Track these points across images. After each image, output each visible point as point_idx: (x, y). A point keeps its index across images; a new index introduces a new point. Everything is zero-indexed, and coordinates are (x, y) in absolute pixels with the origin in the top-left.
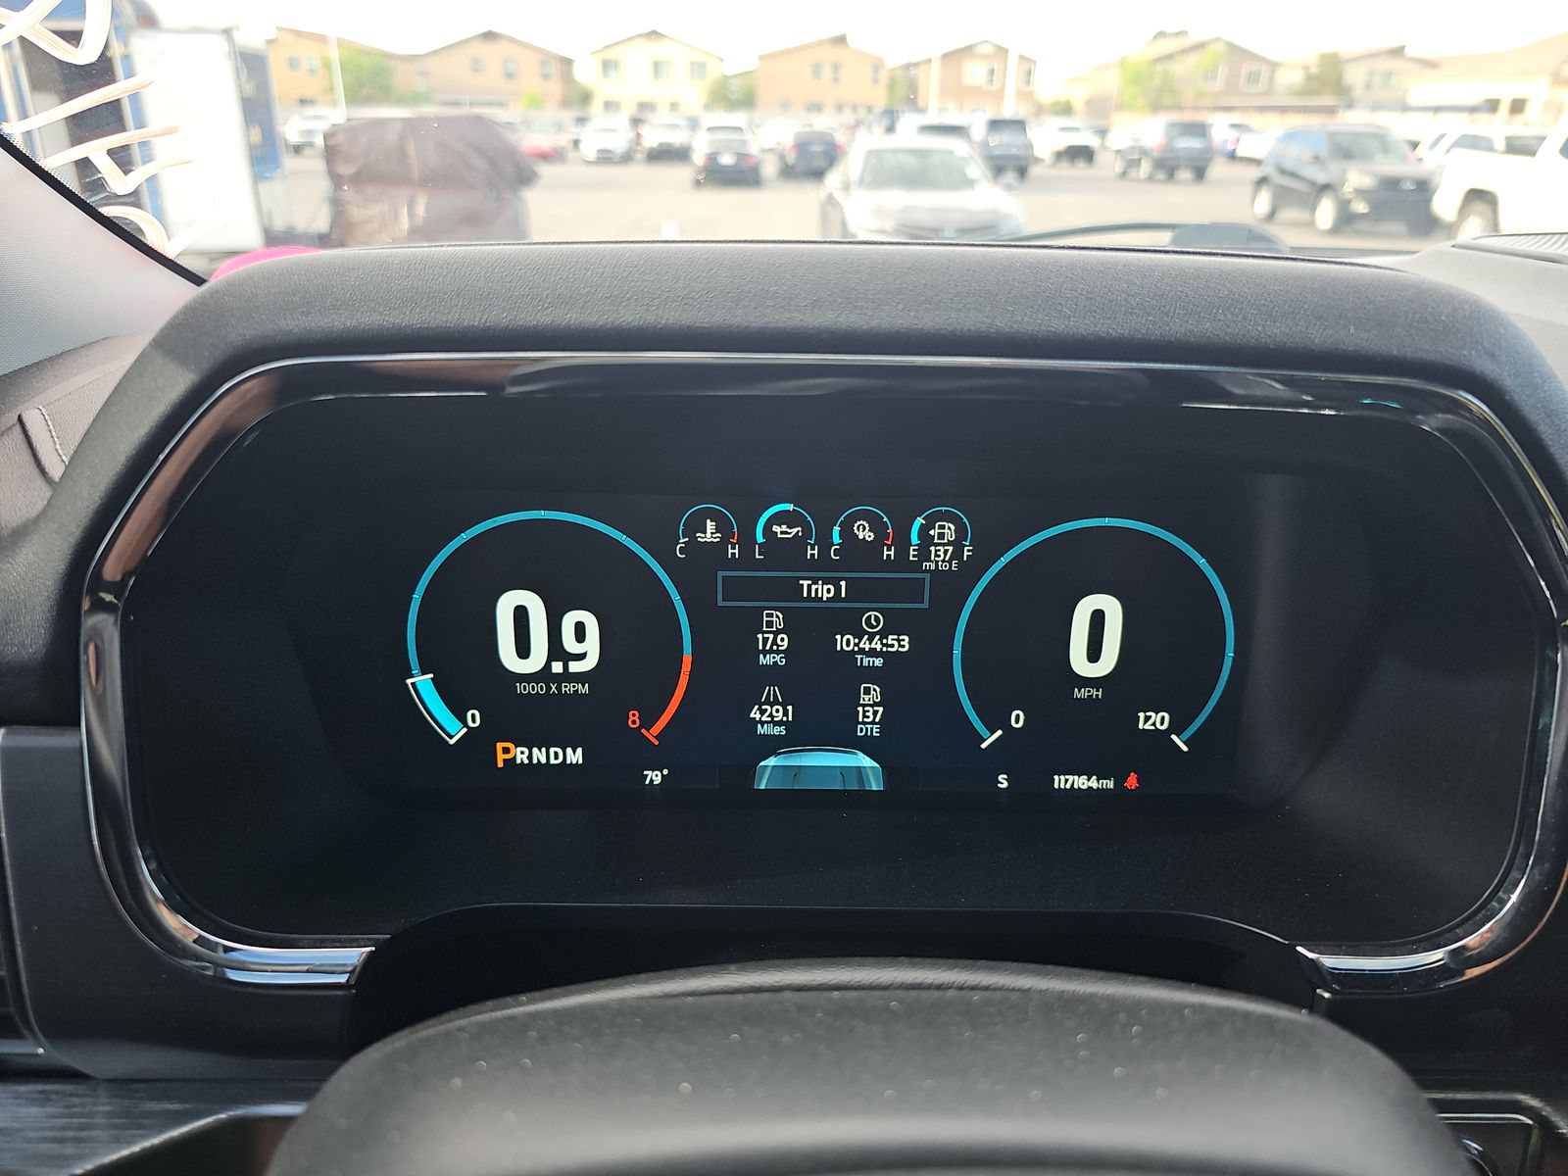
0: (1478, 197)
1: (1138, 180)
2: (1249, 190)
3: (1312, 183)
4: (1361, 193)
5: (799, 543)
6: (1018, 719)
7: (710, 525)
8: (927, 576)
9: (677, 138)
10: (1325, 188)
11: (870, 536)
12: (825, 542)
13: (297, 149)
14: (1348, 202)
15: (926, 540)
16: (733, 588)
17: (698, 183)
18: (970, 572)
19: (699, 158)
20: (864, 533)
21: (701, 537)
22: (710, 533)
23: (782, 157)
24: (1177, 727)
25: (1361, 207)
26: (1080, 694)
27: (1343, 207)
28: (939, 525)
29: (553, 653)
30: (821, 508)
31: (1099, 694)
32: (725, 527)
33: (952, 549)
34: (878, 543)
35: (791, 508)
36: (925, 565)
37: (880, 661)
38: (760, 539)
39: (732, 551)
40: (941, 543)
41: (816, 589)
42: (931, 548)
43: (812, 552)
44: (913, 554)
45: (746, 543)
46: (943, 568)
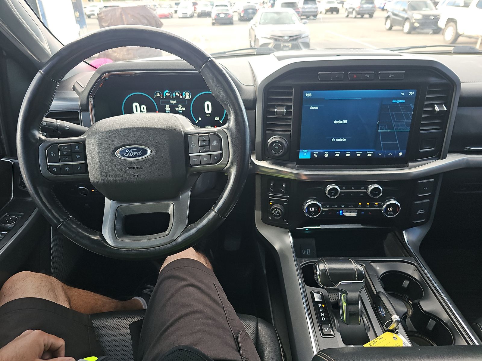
0: (451, 21)
1: (352, 18)
2: (384, 20)
3: (403, 17)
4: (417, 20)
5: (170, 96)
6: (200, 119)
7: (158, 94)
8: (186, 100)
9: (207, 9)
10: (407, 19)
11: (178, 95)
12: (173, 96)
13: (89, 17)
14: (414, 23)
15: (185, 95)
16: (163, 102)
17: (214, 24)
18: (191, 99)
19: (213, 16)
20: (177, 94)
21: (157, 95)
22: (158, 95)
23: (240, 14)
24: (220, 119)
25: (417, 25)
26: (207, 115)
27: (412, 24)
28: (187, 93)
29: (140, 112)
30: (172, 91)
31: (209, 115)
32: (160, 94)
33: (189, 96)
34: (179, 96)
35: (168, 91)
36: (186, 99)
37: (182, 112)
38: (165, 96)
39: (162, 97)
40: (187, 95)
41: (173, 102)
42: (186, 96)
43: (171, 97)
44: (184, 97)
45: (163, 96)
46: (188, 99)
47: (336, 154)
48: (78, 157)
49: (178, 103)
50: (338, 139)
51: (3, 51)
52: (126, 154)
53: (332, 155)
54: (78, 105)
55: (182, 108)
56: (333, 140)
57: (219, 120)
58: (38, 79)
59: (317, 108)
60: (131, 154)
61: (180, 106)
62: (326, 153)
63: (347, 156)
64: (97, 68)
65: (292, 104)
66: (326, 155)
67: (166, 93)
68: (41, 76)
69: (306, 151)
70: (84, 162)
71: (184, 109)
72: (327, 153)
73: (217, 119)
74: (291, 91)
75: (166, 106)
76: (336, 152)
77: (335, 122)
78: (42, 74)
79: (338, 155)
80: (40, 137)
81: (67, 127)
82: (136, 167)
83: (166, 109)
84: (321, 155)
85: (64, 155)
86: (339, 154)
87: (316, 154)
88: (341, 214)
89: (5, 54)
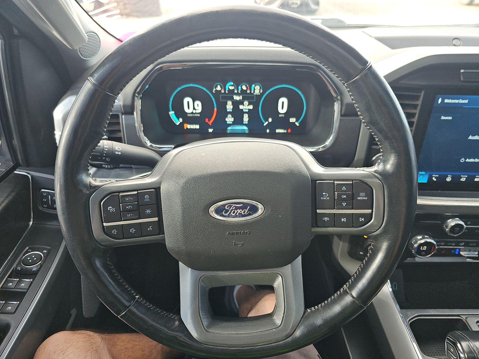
5: (233, 90)
6: (270, 120)
7: (219, 87)
8: (255, 96)
12: (238, 90)
15: (255, 89)
16: (223, 98)
18: (262, 94)
20: (244, 88)
21: (217, 88)
24: (297, 121)
26: (280, 116)
28: (256, 86)
29: (193, 109)
30: (237, 84)
31: (283, 116)
32: (221, 87)
33: (259, 91)
34: (247, 90)
35: (232, 84)
36: (254, 94)
37: (247, 111)
38: (227, 89)
39: (223, 91)
40: (257, 90)
41: (237, 98)
42: (255, 91)
43: (236, 91)
44: (252, 92)
45: (225, 90)
46: (257, 94)
47: (462, 178)
48: (148, 211)
49: (244, 99)
50: (469, 159)
51: (14, 28)
52: (225, 213)
53: (456, 179)
54: (120, 106)
55: (248, 105)
56: (462, 160)
57: (295, 122)
58: (87, 93)
59: (450, 118)
60: (234, 213)
61: (246, 103)
62: (449, 176)
63: (475, 180)
64: (122, 41)
65: (417, 111)
66: (449, 179)
67: (230, 86)
68: (93, 87)
69: (423, 173)
70: (156, 219)
71: (251, 107)
72: (451, 176)
73: (292, 120)
74: (420, 94)
75: (228, 103)
76: (462, 176)
77: (470, 137)
78: (94, 84)
79: (463, 179)
80: (90, 183)
81: (118, 151)
82: (240, 233)
83: (227, 106)
84: (442, 179)
85: (129, 211)
86: (465, 179)
87: (436, 178)
88: (457, 253)
89: (16, 31)
